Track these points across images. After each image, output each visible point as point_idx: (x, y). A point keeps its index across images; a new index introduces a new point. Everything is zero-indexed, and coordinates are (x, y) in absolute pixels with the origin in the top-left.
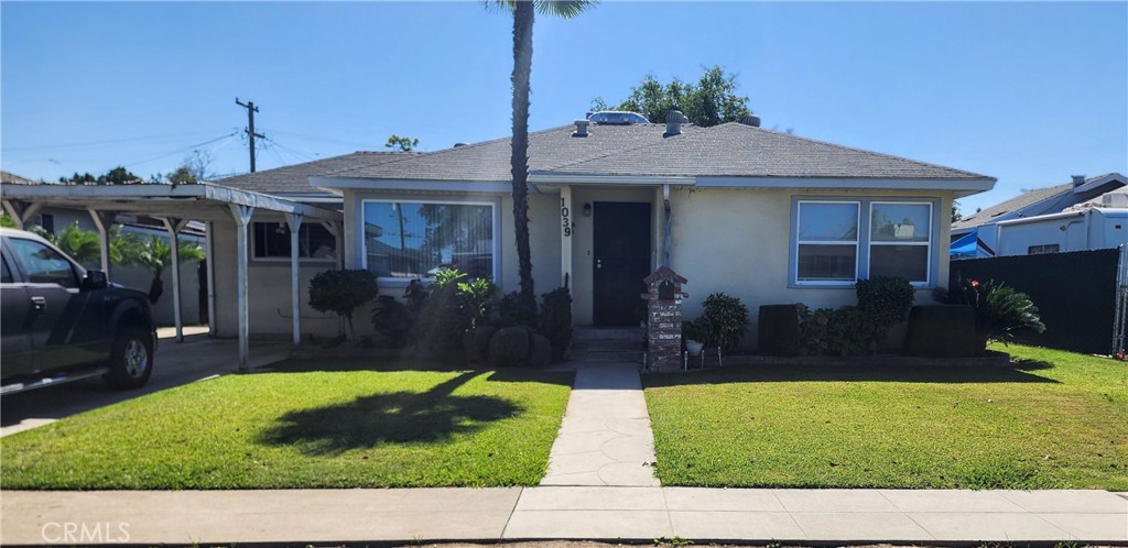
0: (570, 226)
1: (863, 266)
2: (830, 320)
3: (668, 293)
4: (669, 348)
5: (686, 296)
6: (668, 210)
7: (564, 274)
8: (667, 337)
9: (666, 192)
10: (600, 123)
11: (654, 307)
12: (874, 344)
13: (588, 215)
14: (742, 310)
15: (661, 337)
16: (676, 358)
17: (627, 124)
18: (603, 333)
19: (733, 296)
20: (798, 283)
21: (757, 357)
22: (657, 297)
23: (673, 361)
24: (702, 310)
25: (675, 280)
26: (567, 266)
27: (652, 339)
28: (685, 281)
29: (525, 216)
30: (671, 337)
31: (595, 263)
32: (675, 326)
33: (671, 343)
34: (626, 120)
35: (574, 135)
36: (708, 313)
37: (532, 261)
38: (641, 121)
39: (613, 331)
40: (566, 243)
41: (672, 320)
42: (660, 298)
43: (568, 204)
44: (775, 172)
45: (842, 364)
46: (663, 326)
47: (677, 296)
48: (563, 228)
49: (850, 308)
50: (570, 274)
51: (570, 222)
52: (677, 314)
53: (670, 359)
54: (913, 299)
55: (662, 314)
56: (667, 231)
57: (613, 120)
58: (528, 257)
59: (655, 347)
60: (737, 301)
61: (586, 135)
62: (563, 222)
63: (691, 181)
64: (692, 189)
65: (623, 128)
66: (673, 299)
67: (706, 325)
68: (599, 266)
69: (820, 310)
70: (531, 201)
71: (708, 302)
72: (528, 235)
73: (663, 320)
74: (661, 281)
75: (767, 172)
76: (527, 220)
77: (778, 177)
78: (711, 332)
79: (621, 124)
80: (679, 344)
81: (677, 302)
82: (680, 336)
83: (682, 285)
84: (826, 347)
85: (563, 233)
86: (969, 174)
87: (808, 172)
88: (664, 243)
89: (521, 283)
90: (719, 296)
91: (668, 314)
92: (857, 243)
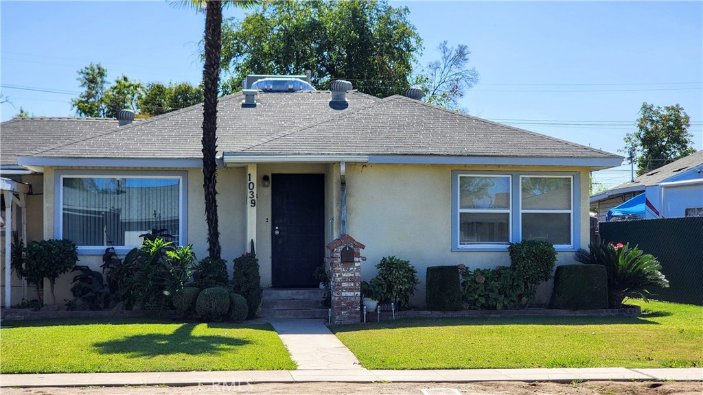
0: (255, 198)
1: (516, 232)
2: (487, 278)
3: (349, 256)
4: (351, 304)
5: (364, 259)
6: (343, 183)
7: (249, 241)
8: (349, 294)
9: (343, 168)
10: (266, 91)
11: (337, 268)
12: (524, 299)
13: (268, 186)
14: (412, 271)
15: (343, 294)
16: (356, 313)
17: (292, 91)
18: (285, 294)
19: (403, 259)
20: (460, 246)
21: (425, 312)
22: (339, 260)
23: (353, 315)
24: (376, 271)
25: (355, 246)
26: (252, 234)
27: (335, 297)
28: (363, 247)
29: (214, 190)
30: (352, 294)
31: (273, 230)
32: (355, 285)
33: (353, 299)
34: (291, 87)
35: (244, 106)
36: (381, 274)
37: (219, 229)
38: (306, 87)
39: (294, 292)
40: (252, 213)
41: (352, 280)
42: (342, 262)
43: (254, 179)
44: (436, 151)
45: (499, 315)
46: (344, 285)
47: (356, 259)
48: (249, 200)
49: (504, 268)
50: (255, 241)
51: (255, 195)
52: (357, 274)
53: (351, 313)
54: (554, 259)
55: (344, 275)
56: (343, 201)
57: (278, 87)
58: (216, 225)
59: (338, 303)
60: (407, 263)
61: (254, 106)
62: (249, 195)
63: (365, 159)
64: (364, 165)
65: (289, 96)
66: (353, 262)
67: (380, 285)
68: (277, 233)
69: (478, 270)
70: (220, 176)
71: (381, 265)
72: (216, 206)
73: (344, 280)
74: (342, 247)
75: (430, 151)
76: (216, 193)
77: (439, 155)
78: (385, 291)
79: (286, 91)
80: (358, 300)
81: (356, 265)
82: (359, 293)
83: (361, 249)
84: (484, 302)
85: (249, 204)
86: (601, 152)
87: (465, 151)
88: (340, 212)
89: (210, 250)
90: (391, 259)
91: (350, 275)
92: (509, 211)
